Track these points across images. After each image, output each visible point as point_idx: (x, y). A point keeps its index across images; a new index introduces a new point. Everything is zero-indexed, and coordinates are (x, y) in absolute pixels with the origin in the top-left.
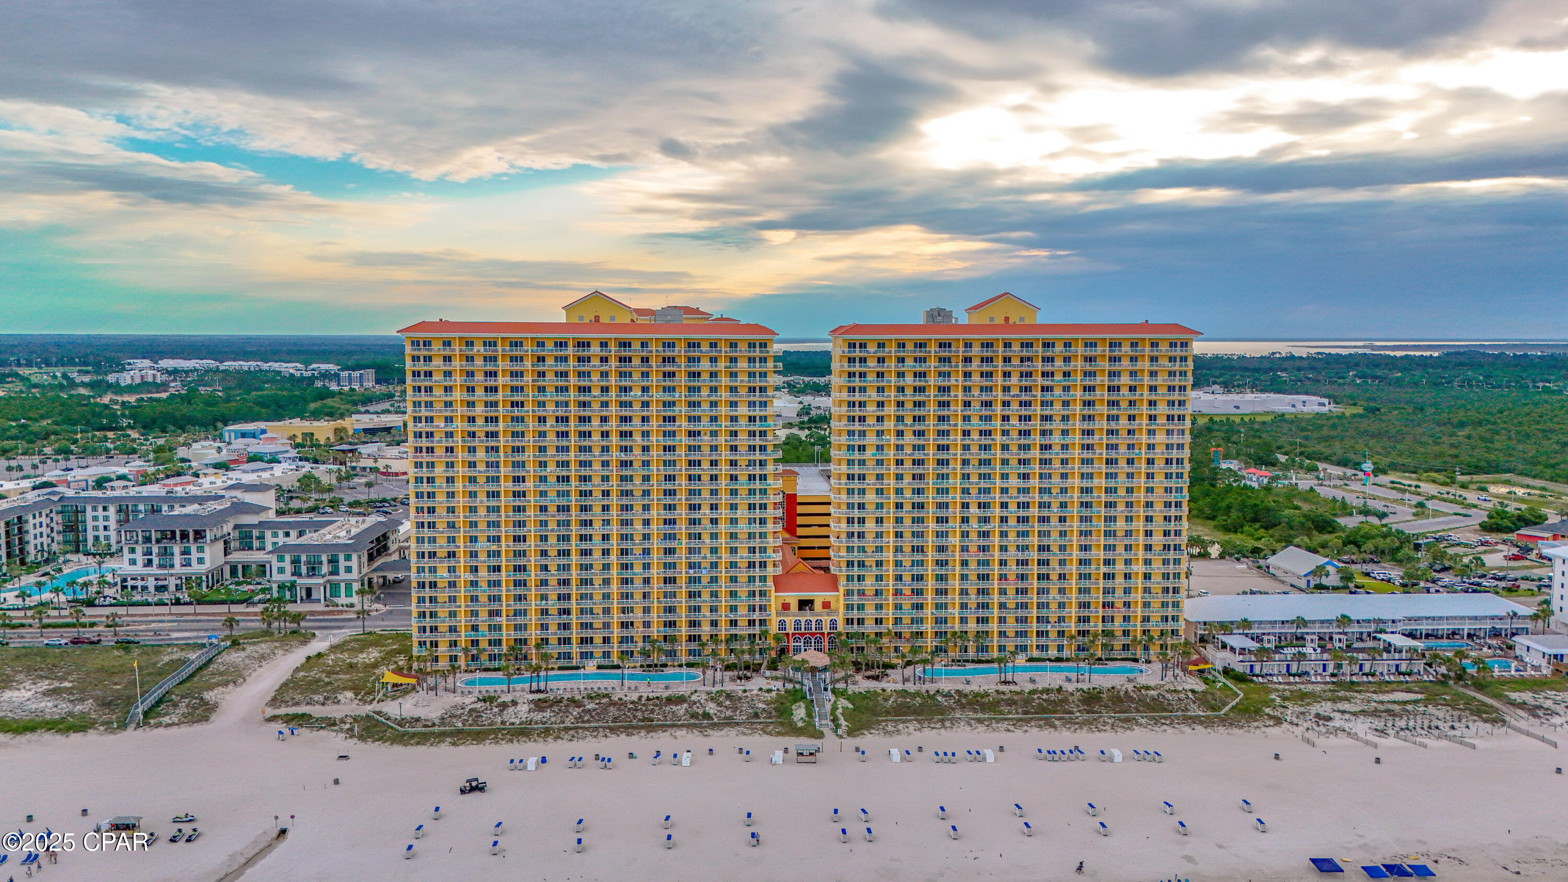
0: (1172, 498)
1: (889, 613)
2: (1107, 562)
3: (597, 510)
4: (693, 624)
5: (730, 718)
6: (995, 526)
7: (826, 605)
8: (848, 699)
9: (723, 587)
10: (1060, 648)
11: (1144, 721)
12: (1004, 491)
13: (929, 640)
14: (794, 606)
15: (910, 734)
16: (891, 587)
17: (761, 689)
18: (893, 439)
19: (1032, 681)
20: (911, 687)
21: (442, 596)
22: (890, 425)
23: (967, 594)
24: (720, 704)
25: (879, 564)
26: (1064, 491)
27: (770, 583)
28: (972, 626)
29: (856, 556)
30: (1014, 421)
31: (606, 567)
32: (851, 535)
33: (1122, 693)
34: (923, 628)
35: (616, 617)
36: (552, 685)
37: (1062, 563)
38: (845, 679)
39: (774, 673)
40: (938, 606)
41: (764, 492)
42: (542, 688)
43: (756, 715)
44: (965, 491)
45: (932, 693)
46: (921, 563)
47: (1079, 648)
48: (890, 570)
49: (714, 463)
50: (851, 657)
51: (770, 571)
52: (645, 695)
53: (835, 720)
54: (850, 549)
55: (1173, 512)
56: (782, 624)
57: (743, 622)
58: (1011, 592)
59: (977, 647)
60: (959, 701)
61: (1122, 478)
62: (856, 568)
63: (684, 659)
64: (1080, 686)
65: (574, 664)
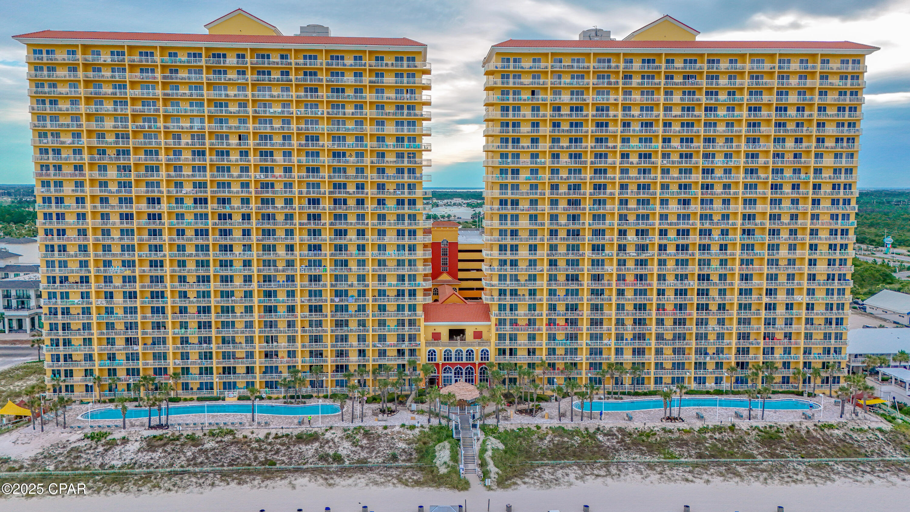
0: (840, 225)
1: (543, 343)
2: (769, 292)
3: (237, 234)
4: (341, 354)
5: (364, 461)
6: (653, 253)
7: (478, 335)
8: (498, 438)
9: (371, 316)
10: (718, 381)
11: (840, 467)
12: (664, 217)
13: (584, 372)
14: (445, 335)
15: (571, 484)
16: (544, 317)
17: (403, 426)
18: (547, 161)
19: (700, 417)
20: (568, 424)
21: (76, 323)
22: (545, 146)
23: (623, 324)
24: (355, 444)
25: (532, 293)
26: (725, 217)
27: (420, 312)
28: (628, 357)
29: (509, 285)
30: (675, 143)
31: (249, 294)
32: (503, 263)
33: (803, 433)
34: (577, 360)
35: (258, 347)
36: (174, 419)
37: (722, 292)
38: (496, 414)
39: (421, 406)
40: (593, 337)
41: (412, 217)
42: (164, 422)
43: (394, 458)
44: (623, 217)
45: (591, 431)
46: (575, 292)
47: (738, 381)
48: (544, 298)
49: (360, 187)
50: (504, 389)
51: (420, 299)
52: (274, 432)
53: (483, 464)
54: (502, 278)
55: (839, 240)
56: (432, 354)
57: (392, 352)
58: (669, 324)
59: (633, 379)
60: (623, 440)
61: (786, 204)
62: (508, 297)
63: (330, 389)
64: (754, 423)
65: (215, 395)
